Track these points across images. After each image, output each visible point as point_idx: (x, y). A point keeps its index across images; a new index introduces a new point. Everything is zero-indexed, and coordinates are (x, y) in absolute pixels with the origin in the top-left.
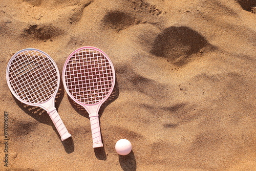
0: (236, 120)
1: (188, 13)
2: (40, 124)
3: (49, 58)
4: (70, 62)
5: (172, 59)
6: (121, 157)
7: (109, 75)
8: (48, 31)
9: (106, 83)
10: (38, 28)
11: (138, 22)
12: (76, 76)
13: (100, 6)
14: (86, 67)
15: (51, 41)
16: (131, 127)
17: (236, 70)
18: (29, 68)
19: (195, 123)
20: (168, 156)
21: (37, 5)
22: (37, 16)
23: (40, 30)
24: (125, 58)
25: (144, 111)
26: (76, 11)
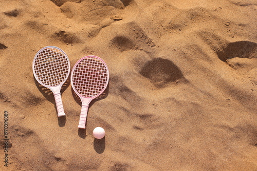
0: (187, 138)
1: (175, 52)
2: (47, 101)
3: (66, 57)
4: (80, 64)
5: (154, 81)
6: (95, 139)
7: (104, 80)
8: (72, 38)
9: (101, 85)
10: (65, 34)
11: (137, 49)
12: (81, 74)
13: (113, 30)
14: (90, 70)
15: (72, 45)
16: (109, 121)
17: (198, 102)
18: (51, 60)
19: (155, 131)
20: (129, 149)
21: (69, 18)
22: (67, 26)
23: (66, 35)
24: (119, 71)
25: (122, 112)
26: (95, 29)
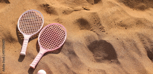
1: (117, 40)
2: (18, 43)
3: (43, 20)
4: (50, 26)
5: (96, 56)
8: (52, 10)
9: (57, 44)
10: (49, 6)
11: (92, 30)
12: (47, 33)
13: (80, 14)
14: (54, 32)
15: (50, 15)
16: (53, 69)
18: (32, 18)
22: (53, 3)
23: (49, 8)
24: (73, 40)
25: (64, 67)
26: (69, 10)
